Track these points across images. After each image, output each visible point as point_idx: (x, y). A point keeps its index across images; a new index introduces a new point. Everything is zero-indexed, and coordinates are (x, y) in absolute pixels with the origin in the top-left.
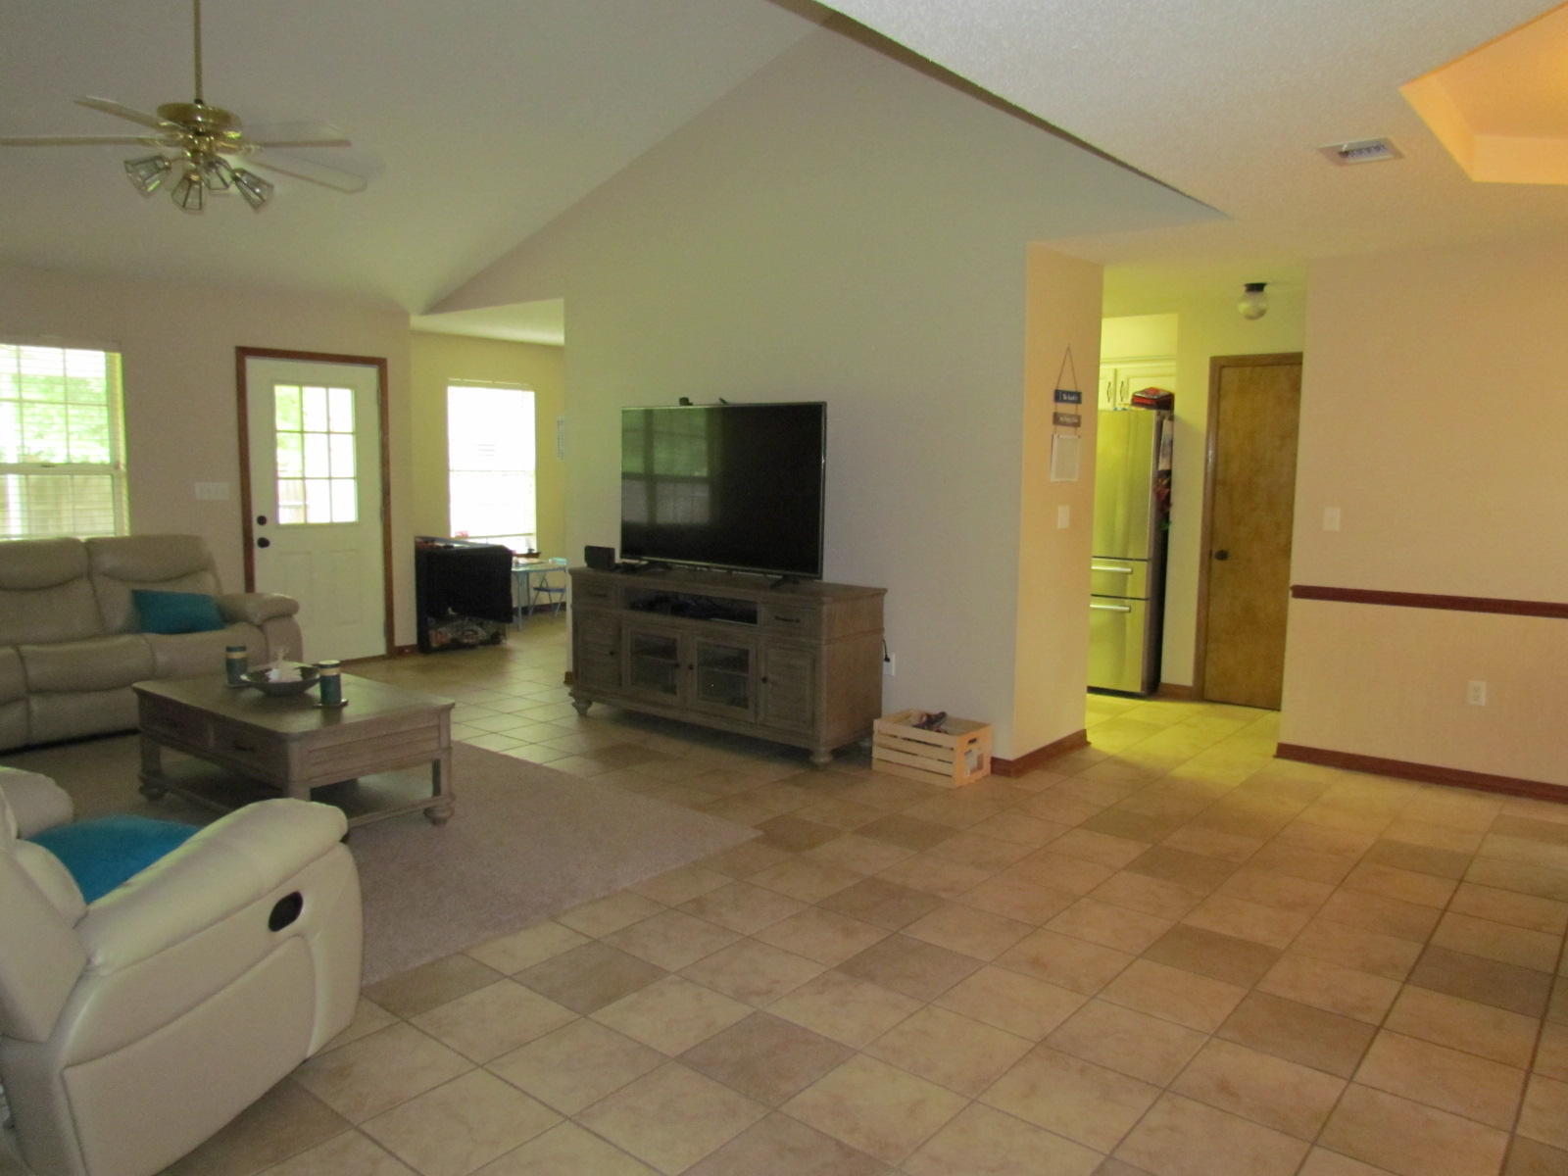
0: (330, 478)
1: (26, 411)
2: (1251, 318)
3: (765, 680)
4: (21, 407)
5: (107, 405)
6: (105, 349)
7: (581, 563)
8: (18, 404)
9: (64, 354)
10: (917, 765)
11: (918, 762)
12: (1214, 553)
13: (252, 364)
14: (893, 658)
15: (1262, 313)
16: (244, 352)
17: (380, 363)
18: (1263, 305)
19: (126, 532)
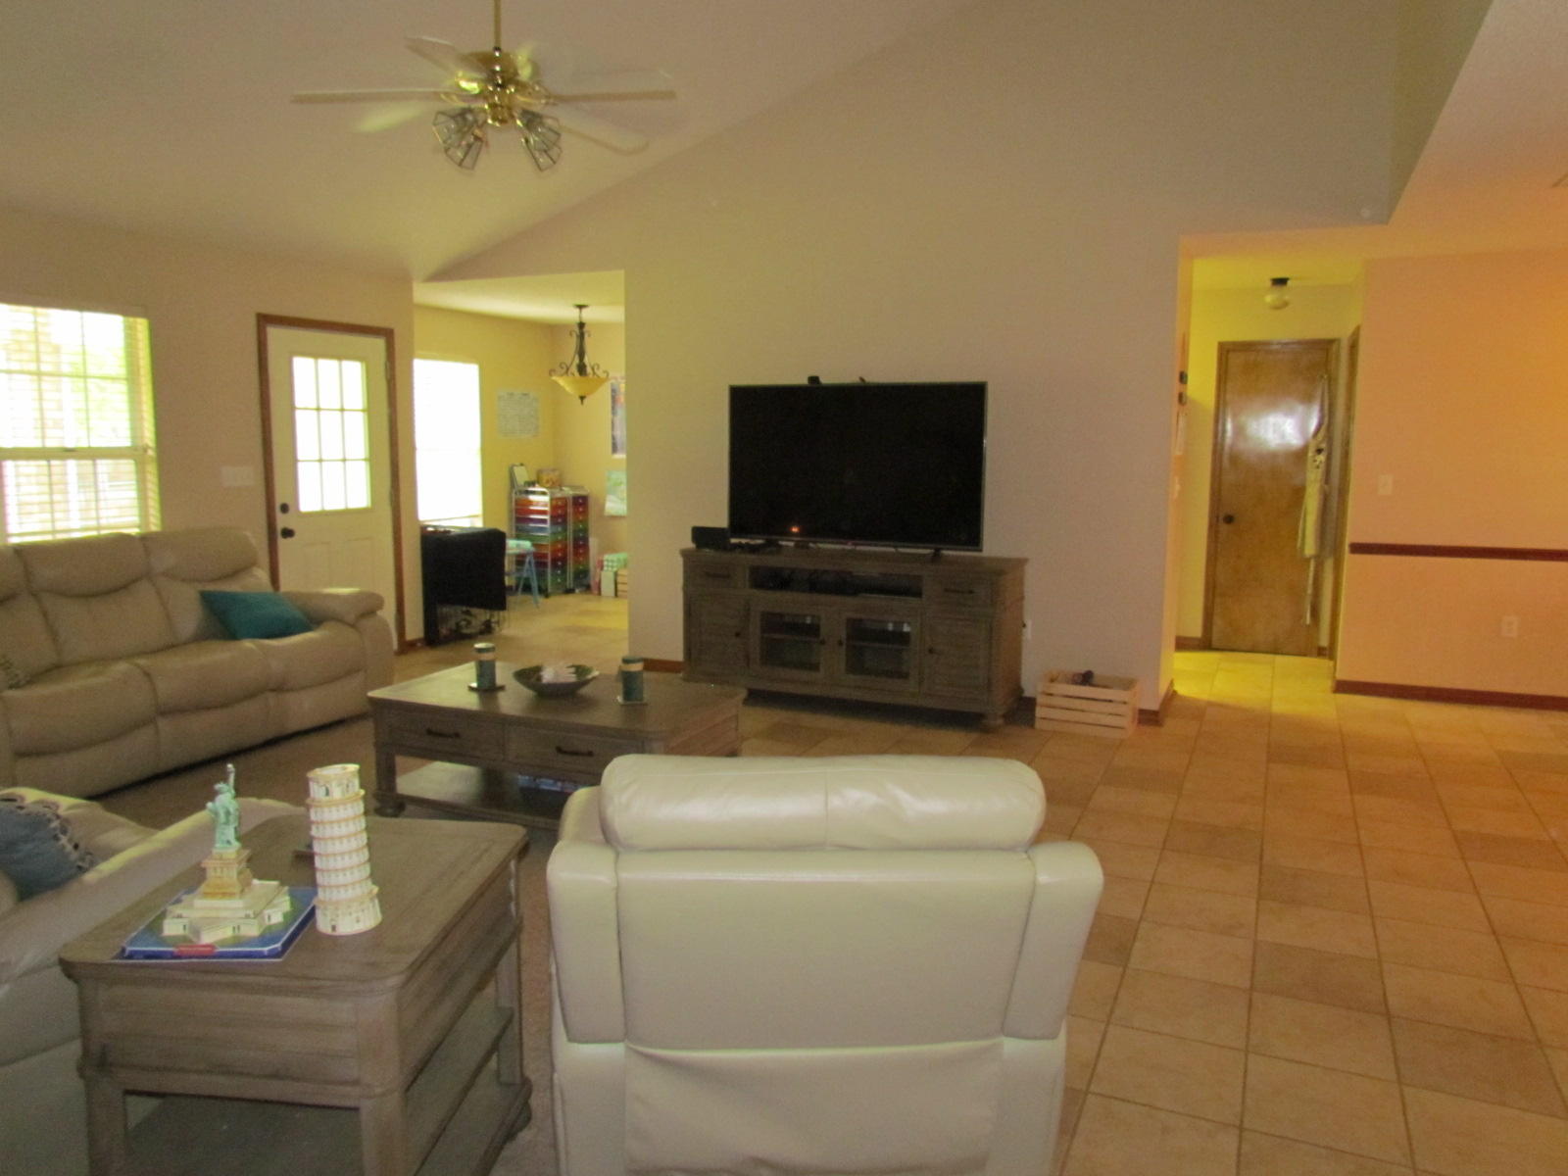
0: (344, 460)
1: (45, 386)
2: (1277, 308)
3: (931, 651)
4: (40, 380)
5: (127, 379)
6: (125, 313)
7: (689, 544)
8: (35, 377)
9: (82, 318)
10: (1090, 721)
11: (1091, 718)
12: (1221, 518)
13: (274, 333)
14: (1029, 623)
15: (1286, 304)
16: (265, 320)
17: (388, 334)
18: (1287, 298)
19: (155, 525)
